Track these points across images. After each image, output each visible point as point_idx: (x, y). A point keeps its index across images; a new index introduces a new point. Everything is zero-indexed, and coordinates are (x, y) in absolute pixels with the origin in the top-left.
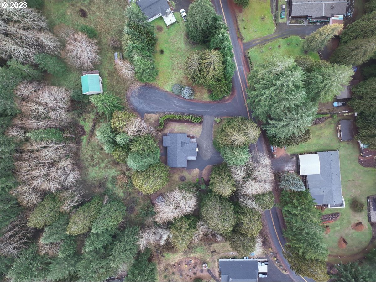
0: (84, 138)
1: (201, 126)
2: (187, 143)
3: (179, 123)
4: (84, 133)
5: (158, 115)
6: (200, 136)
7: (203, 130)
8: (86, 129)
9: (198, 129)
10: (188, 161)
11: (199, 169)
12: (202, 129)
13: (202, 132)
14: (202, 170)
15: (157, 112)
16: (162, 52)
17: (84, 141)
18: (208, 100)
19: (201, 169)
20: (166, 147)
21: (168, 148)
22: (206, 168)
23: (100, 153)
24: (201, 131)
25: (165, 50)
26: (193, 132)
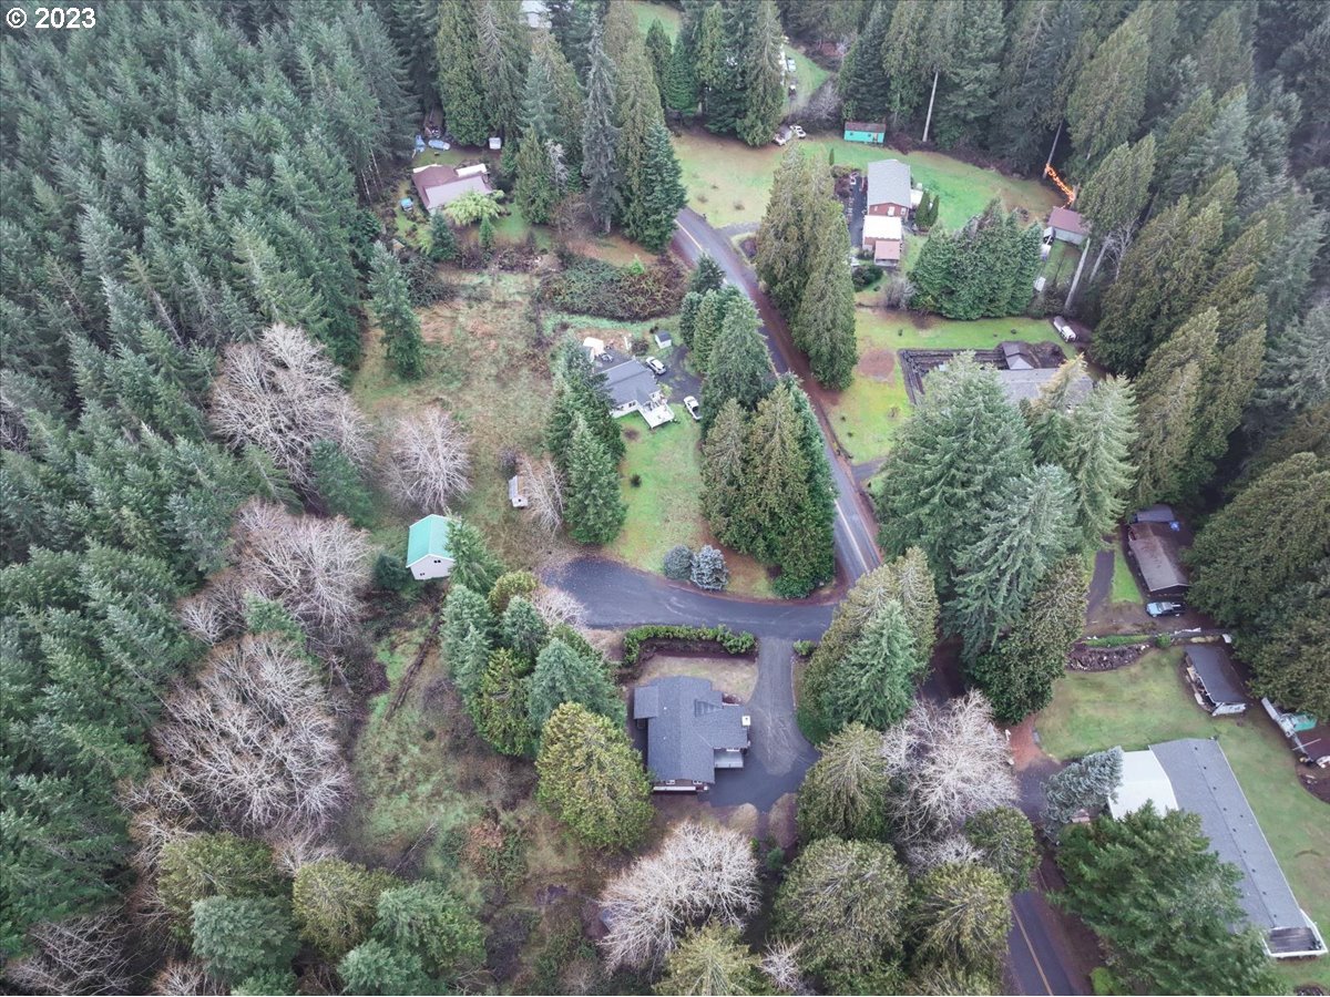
0: (381, 702)
1: (754, 667)
2: (712, 706)
3: (684, 659)
4: (383, 686)
5: (620, 633)
6: (754, 697)
7: (761, 677)
8: (391, 676)
9: (745, 676)
10: (718, 771)
11: (757, 808)
12: (756, 678)
13: (758, 684)
14: (768, 809)
15: (617, 625)
16: (636, 482)
17: (379, 710)
18: (770, 595)
19: (764, 807)
20: (646, 721)
21: (650, 723)
22: (779, 801)
23: (424, 750)
24: (753, 681)
25: (643, 478)
26: (729, 684)
